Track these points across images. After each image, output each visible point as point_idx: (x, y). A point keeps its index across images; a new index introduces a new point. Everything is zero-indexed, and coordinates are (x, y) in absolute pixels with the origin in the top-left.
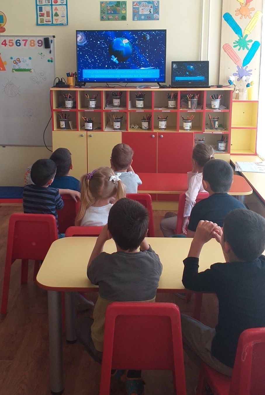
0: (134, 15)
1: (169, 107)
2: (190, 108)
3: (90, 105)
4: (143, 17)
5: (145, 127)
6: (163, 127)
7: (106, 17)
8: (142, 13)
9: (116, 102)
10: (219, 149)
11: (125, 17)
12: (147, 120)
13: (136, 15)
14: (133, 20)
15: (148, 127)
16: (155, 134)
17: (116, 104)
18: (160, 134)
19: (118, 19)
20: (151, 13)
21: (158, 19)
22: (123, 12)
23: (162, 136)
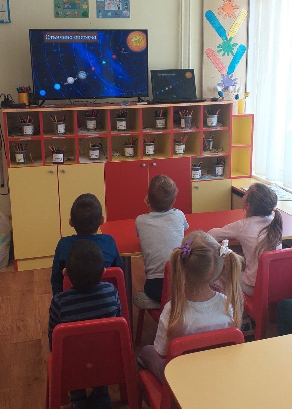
0: (98, 11)
1: (157, 127)
2: (183, 127)
3: (59, 131)
4: (110, 14)
5: (130, 154)
6: (152, 152)
7: (61, 13)
8: (109, 8)
9: (91, 124)
10: (216, 174)
11: (87, 13)
12: (132, 145)
13: (102, 11)
14: (98, 17)
15: (133, 154)
16: (146, 162)
17: (92, 127)
18: (152, 162)
19: (77, 15)
20: (120, 9)
21: (129, 17)
22: (85, 7)
23: (155, 164)
